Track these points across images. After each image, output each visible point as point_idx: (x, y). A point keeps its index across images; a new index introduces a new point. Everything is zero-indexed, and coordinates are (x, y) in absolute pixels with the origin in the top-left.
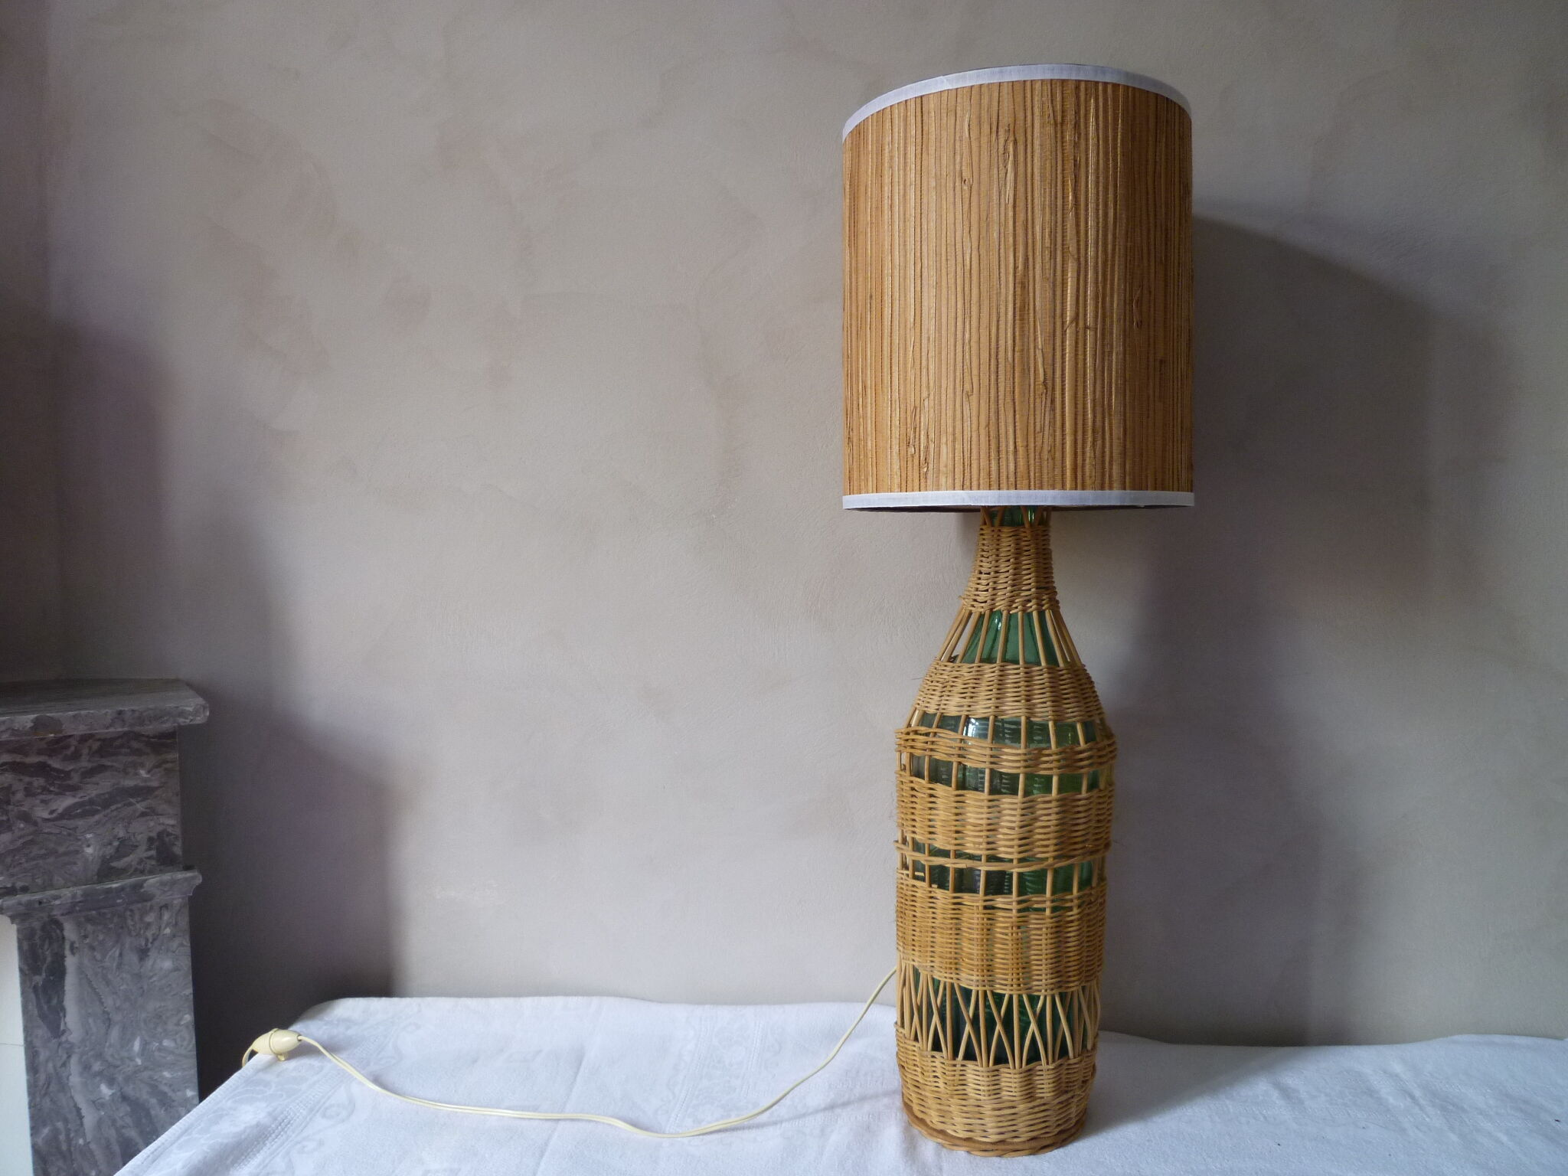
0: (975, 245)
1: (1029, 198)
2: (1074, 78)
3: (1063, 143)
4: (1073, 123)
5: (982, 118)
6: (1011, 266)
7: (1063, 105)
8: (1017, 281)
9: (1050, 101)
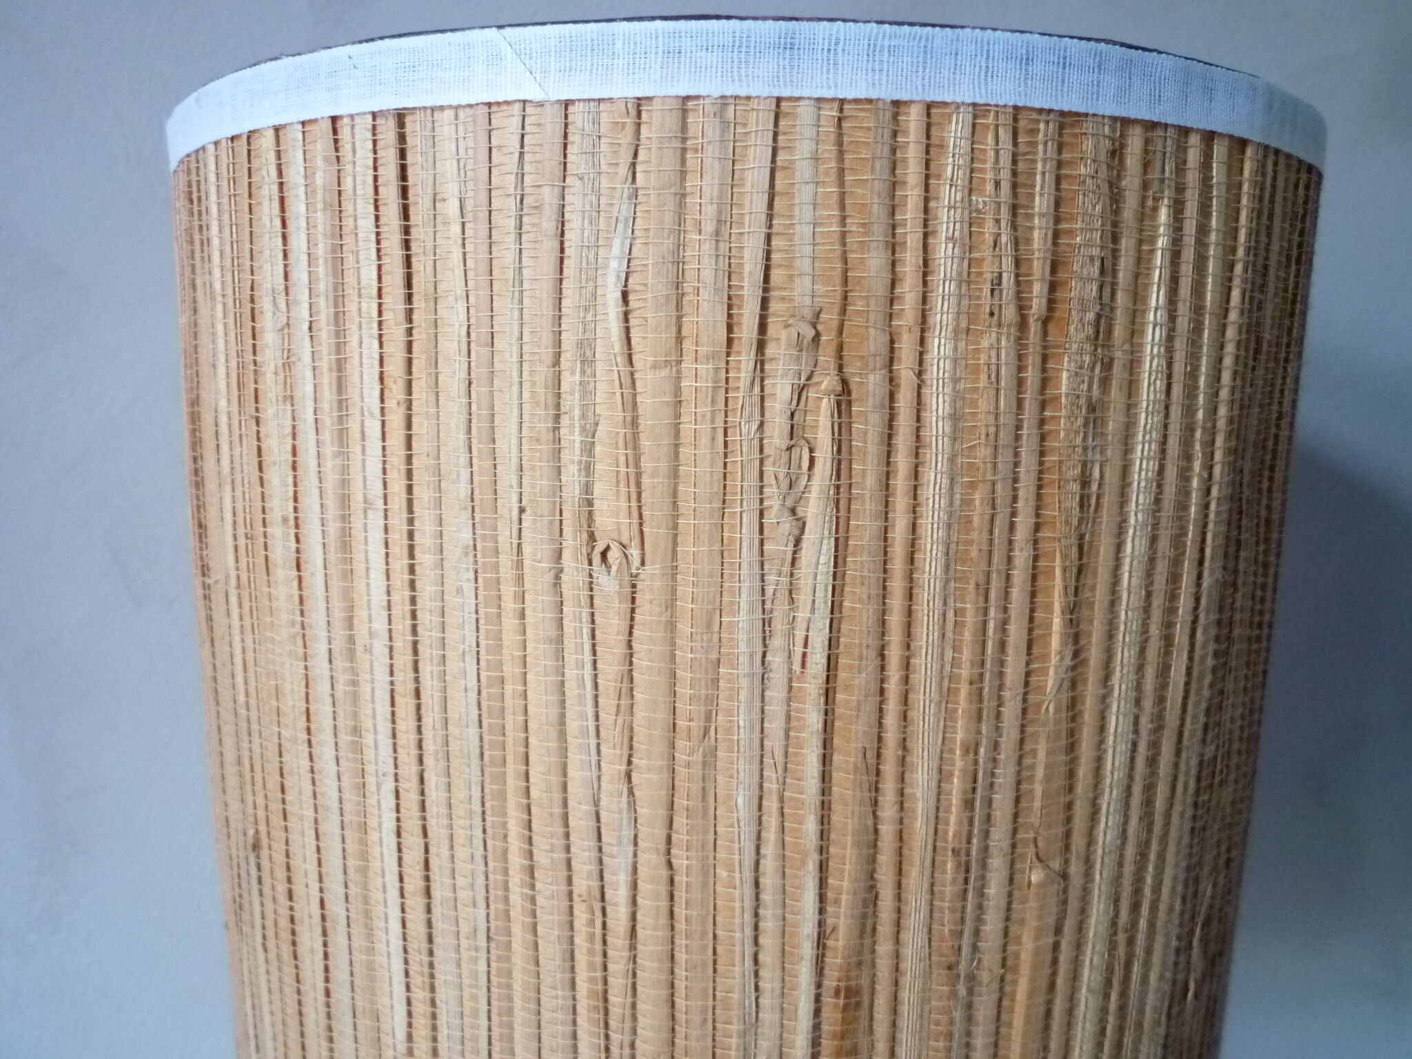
0: (652, 834)
1: (894, 655)
2: (1109, 108)
3: (1043, 405)
4: (1090, 316)
5: (691, 266)
6: (808, 929)
7: (1056, 235)
8: (830, 983)
9: (1005, 215)
